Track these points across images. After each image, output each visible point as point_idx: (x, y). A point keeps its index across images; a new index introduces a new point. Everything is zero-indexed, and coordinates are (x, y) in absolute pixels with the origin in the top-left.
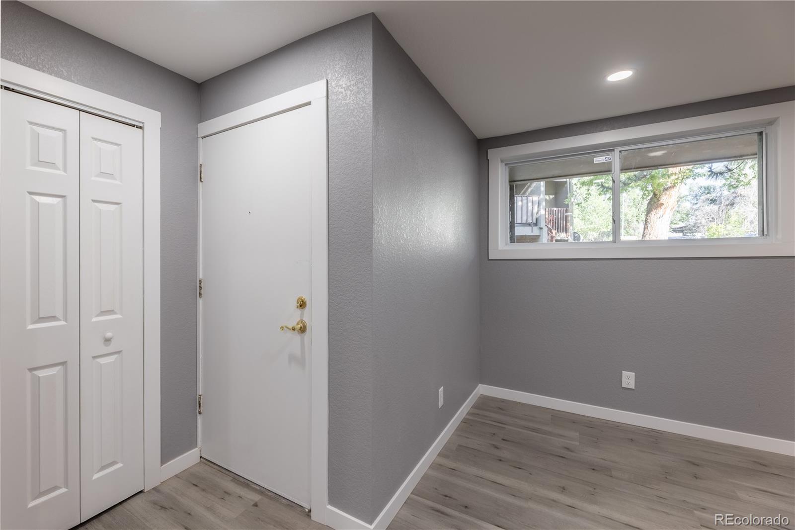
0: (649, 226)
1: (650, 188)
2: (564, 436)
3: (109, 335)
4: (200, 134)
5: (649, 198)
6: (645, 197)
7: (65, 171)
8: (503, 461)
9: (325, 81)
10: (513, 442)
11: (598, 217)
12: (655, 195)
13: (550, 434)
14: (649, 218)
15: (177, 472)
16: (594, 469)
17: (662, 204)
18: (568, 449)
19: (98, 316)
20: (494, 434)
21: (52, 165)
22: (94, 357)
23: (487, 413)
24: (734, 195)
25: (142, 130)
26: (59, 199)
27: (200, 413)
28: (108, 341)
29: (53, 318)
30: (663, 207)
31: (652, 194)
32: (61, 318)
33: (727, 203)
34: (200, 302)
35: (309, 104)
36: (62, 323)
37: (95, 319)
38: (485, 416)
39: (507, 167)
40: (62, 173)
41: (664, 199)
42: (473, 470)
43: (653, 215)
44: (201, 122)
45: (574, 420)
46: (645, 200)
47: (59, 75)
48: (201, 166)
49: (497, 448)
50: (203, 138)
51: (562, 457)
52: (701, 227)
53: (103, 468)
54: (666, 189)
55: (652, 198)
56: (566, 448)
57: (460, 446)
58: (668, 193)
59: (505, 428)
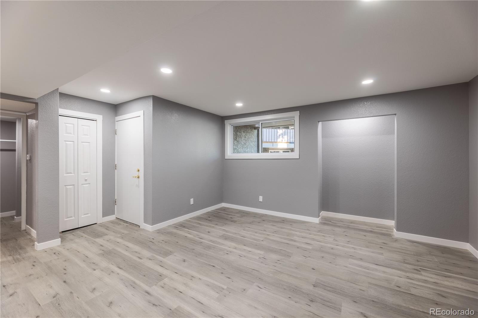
3: (86, 179)
4: (116, 120)
7: (74, 135)
9: (143, 111)
15: (108, 221)
19: (83, 173)
21: (71, 133)
22: (82, 184)
25: (96, 121)
26: (72, 142)
27: (116, 204)
28: (86, 180)
29: (71, 173)
32: (73, 173)
34: (116, 171)
35: (140, 116)
36: (73, 174)
37: (82, 174)
39: (232, 126)
40: (73, 135)
44: (116, 116)
47: (73, 110)
48: (116, 130)
50: (117, 121)
53: (85, 214)
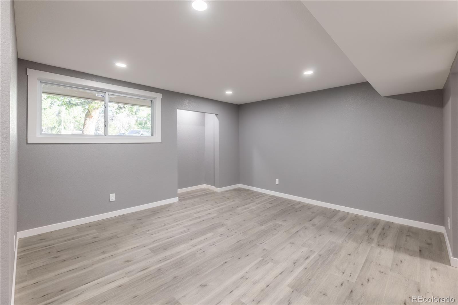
0: (86, 126)
1: (87, 107)
2: (90, 234)
5: (86, 112)
6: (84, 111)
8: (66, 260)
10: (65, 250)
11: (47, 117)
12: (89, 111)
13: (82, 236)
14: (86, 123)
16: (110, 239)
17: (92, 116)
18: (95, 238)
20: (49, 253)
23: (34, 246)
24: (113, 116)
30: (93, 118)
31: (87, 111)
33: (110, 119)
38: (35, 248)
41: (93, 114)
42: (51, 275)
43: (88, 121)
45: (90, 226)
46: (84, 113)
49: (56, 257)
51: (95, 242)
52: (100, 129)
54: (94, 109)
55: (87, 113)
56: (94, 238)
57: (28, 271)
58: (95, 111)
59: (54, 246)
